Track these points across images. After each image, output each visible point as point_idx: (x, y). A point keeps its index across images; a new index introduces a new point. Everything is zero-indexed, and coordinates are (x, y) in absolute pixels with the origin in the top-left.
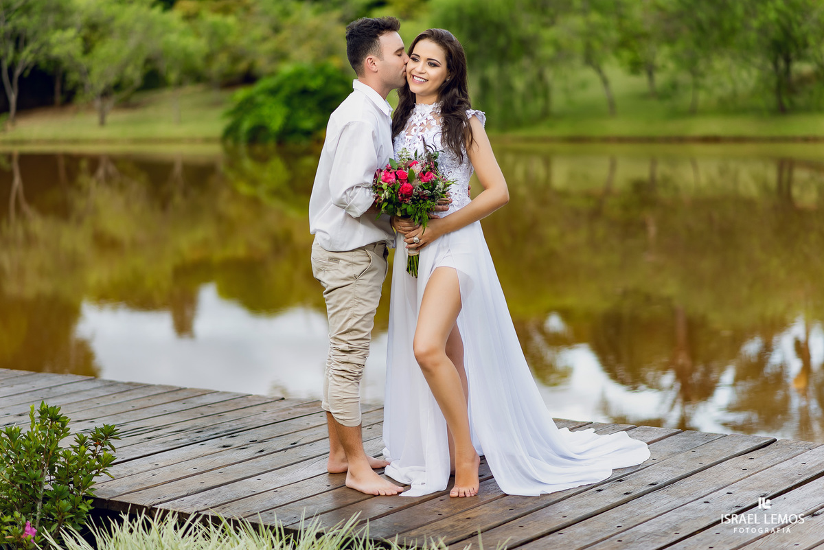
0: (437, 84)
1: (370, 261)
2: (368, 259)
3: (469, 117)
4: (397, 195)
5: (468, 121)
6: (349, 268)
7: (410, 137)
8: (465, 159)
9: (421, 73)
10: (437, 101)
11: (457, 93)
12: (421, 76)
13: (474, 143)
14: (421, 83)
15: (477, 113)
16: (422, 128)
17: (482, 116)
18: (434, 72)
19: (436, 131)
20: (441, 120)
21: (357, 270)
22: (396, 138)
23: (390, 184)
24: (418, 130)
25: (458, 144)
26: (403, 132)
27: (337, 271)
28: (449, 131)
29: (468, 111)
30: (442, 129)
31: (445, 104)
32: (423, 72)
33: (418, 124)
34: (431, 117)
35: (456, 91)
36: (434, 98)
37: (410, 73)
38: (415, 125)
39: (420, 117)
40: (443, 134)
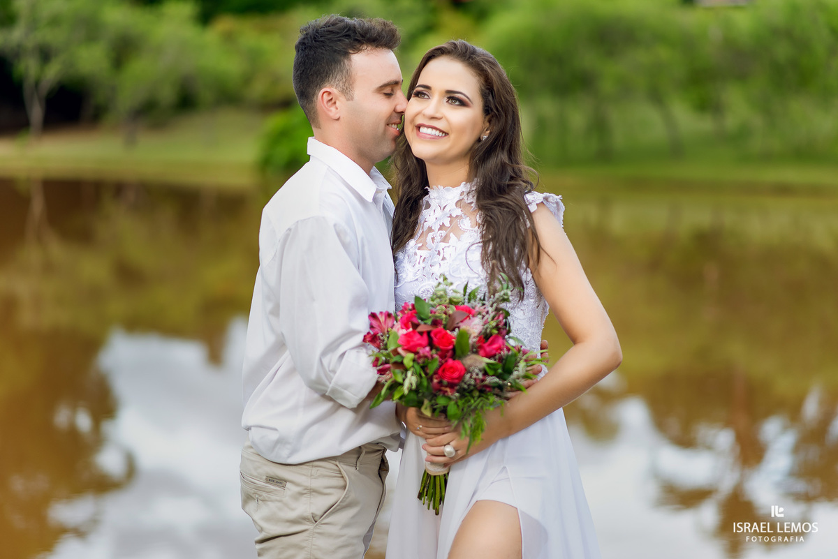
0: (466, 140)
1: (344, 487)
2: (340, 482)
3: (533, 208)
4: (430, 379)
5: (530, 215)
6: (304, 499)
7: (424, 253)
8: (530, 290)
9: (433, 118)
10: (469, 180)
11: (507, 161)
12: (435, 124)
13: (544, 259)
14: (434, 138)
15: (546, 199)
16: (443, 233)
17: (557, 203)
18: (458, 117)
19: (472, 240)
20: (478, 218)
21: (318, 505)
22: (400, 255)
23: (420, 357)
24: (438, 239)
25: (513, 264)
26: (412, 243)
27: (279, 504)
28: (495, 239)
29: (529, 197)
30: (482, 237)
31: (484, 183)
32: (438, 115)
33: (436, 227)
34: (458, 212)
35: (503, 157)
36: (462, 170)
37: (412, 121)
38: (430, 229)
39: (439, 213)
40: (485, 243)
